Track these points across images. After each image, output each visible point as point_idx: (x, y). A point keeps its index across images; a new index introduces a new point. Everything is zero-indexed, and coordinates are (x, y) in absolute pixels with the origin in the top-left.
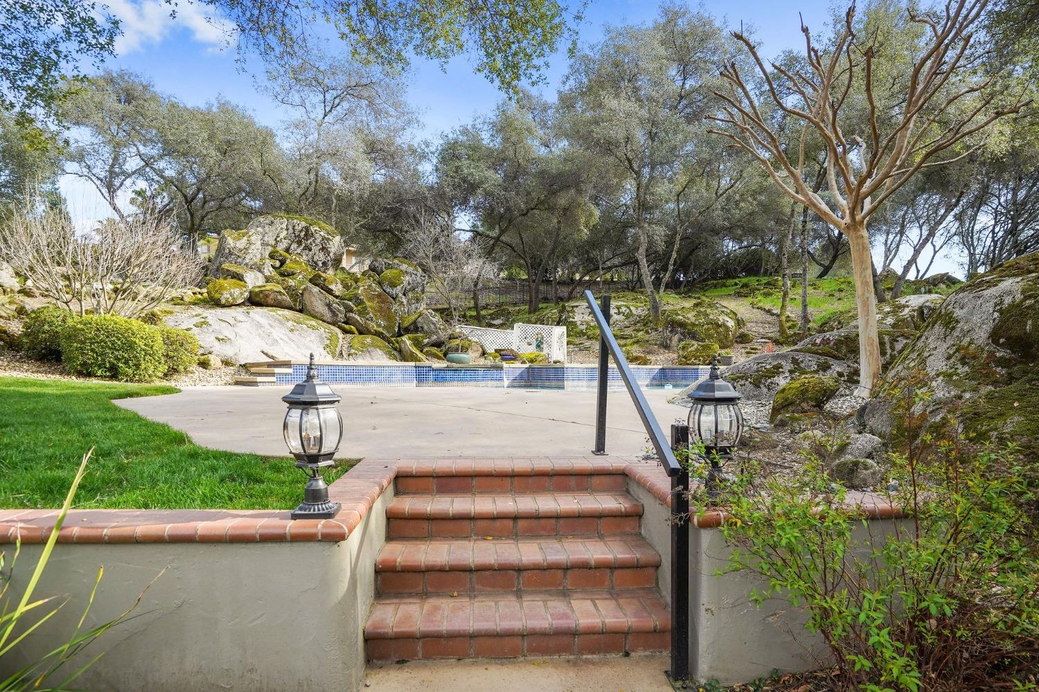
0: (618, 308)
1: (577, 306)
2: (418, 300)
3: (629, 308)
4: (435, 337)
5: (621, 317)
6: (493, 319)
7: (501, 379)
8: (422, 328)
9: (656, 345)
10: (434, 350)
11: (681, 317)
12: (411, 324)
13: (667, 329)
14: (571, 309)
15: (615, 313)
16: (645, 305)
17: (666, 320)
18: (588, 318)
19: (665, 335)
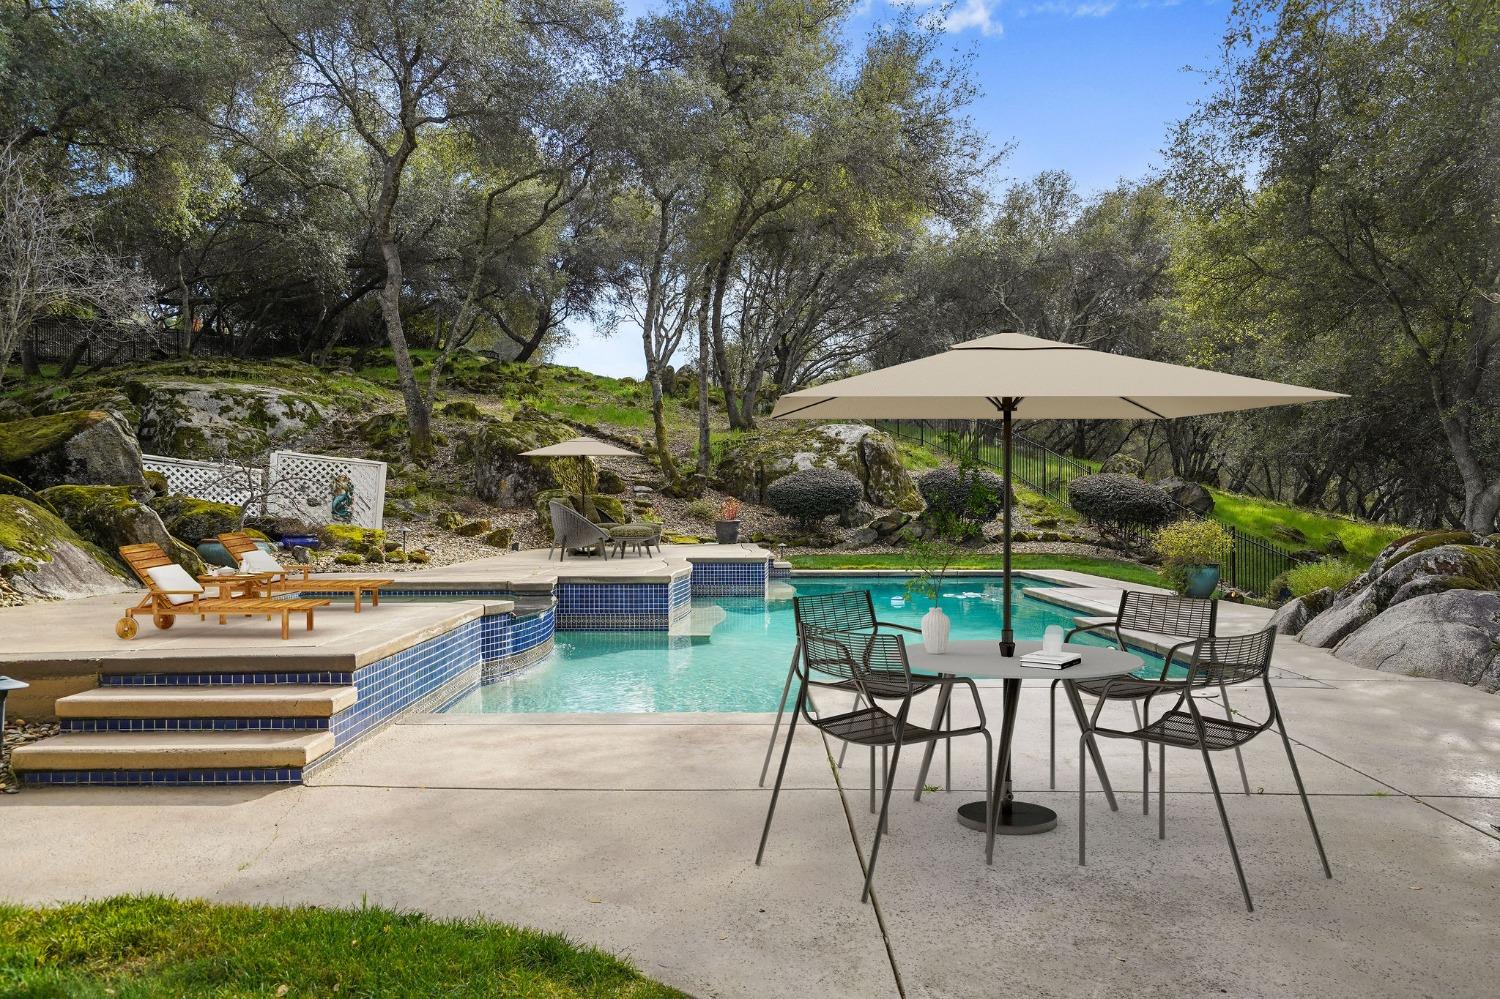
5: (297, 424)
9: (463, 493)
11: (516, 440)
12: (45, 451)
13: (491, 464)
14: (168, 396)
15: (284, 413)
16: (337, 399)
17: (488, 444)
18: (222, 422)
19: (488, 475)
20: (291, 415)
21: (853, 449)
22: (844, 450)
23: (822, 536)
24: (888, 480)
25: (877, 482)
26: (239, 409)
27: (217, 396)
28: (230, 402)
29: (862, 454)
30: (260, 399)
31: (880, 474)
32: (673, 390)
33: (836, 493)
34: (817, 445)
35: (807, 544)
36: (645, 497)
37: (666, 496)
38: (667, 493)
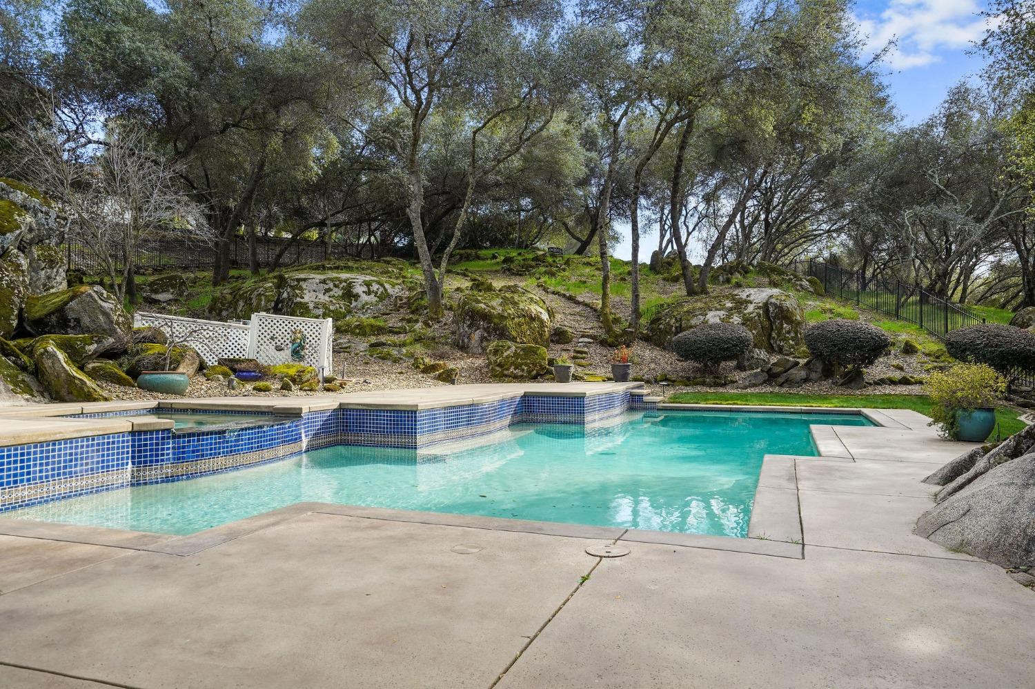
0: (368, 284)
1: (305, 280)
2: (52, 263)
3: (382, 285)
4: (111, 340)
5: (372, 298)
6: (156, 292)
7: (298, 439)
8: (78, 321)
9: (447, 344)
10: (110, 365)
11: (483, 306)
12: (53, 313)
13: (464, 322)
14: (296, 283)
15: (364, 292)
16: (403, 282)
17: (463, 309)
18: (324, 298)
19: (462, 330)
20: (368, 293)
21: (759, 308)
22: (751, 308)
23: (718, 378)
24: (789, 332)
25: (779, 334)
26: (336, 290)
27: (324, 282)
28: (331, 285)
29: (767, 311)
30: (351, 283)
31: (782, 328)
32: (658, 269)
33: (725, 342)
34: (729, 305)
35: (703, 384)
36: (585, 346)
37: (603, 346)
38: (603, 343)
